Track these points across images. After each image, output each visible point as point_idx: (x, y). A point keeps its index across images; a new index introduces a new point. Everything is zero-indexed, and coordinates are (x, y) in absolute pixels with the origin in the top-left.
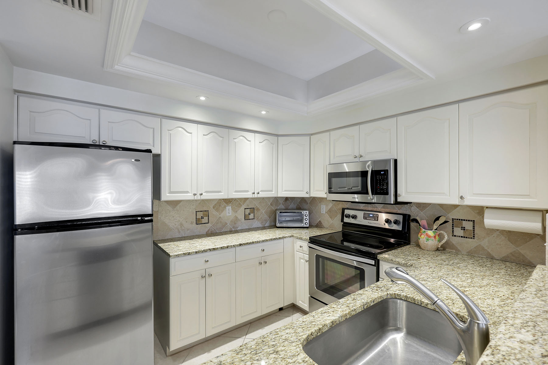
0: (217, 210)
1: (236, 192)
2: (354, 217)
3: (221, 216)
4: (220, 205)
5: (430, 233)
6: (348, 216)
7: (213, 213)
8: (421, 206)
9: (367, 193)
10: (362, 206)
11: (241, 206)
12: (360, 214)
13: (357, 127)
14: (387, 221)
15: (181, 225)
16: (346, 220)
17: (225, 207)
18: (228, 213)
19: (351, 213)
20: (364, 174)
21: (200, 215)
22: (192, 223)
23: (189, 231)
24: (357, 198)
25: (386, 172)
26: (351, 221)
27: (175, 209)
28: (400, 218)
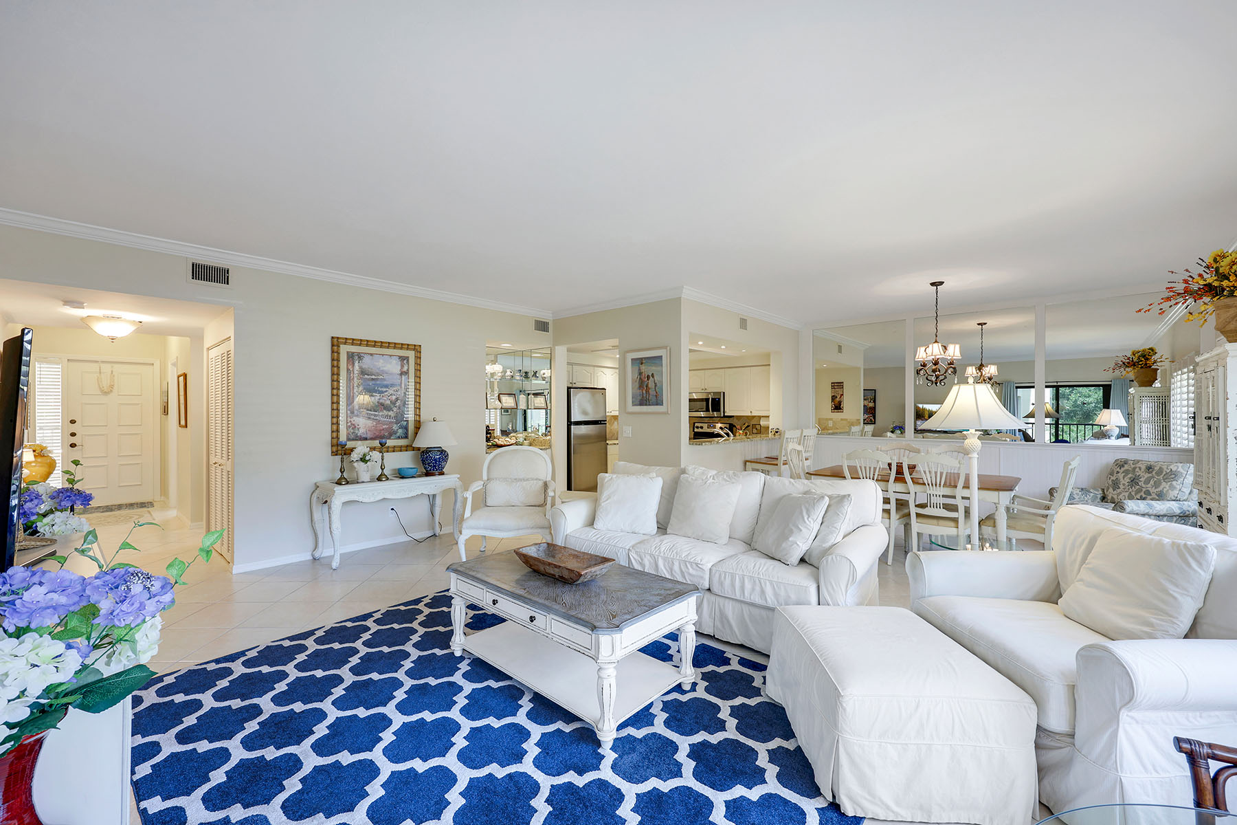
2: (702, 428)
3: (612, 428)
5: (741, 432)
6: (697, 427)
8: (739, 418)
9: (709, 411)
10: (706, 420)
12: (705, 426)
13: (703, 371)
14: (721, 428)
16: (696, 430)
19: (699, 425)
20: (707, 400)
24: (702, 414)
25: (719, 399)
26: (700, 430)
28: (728, 426)
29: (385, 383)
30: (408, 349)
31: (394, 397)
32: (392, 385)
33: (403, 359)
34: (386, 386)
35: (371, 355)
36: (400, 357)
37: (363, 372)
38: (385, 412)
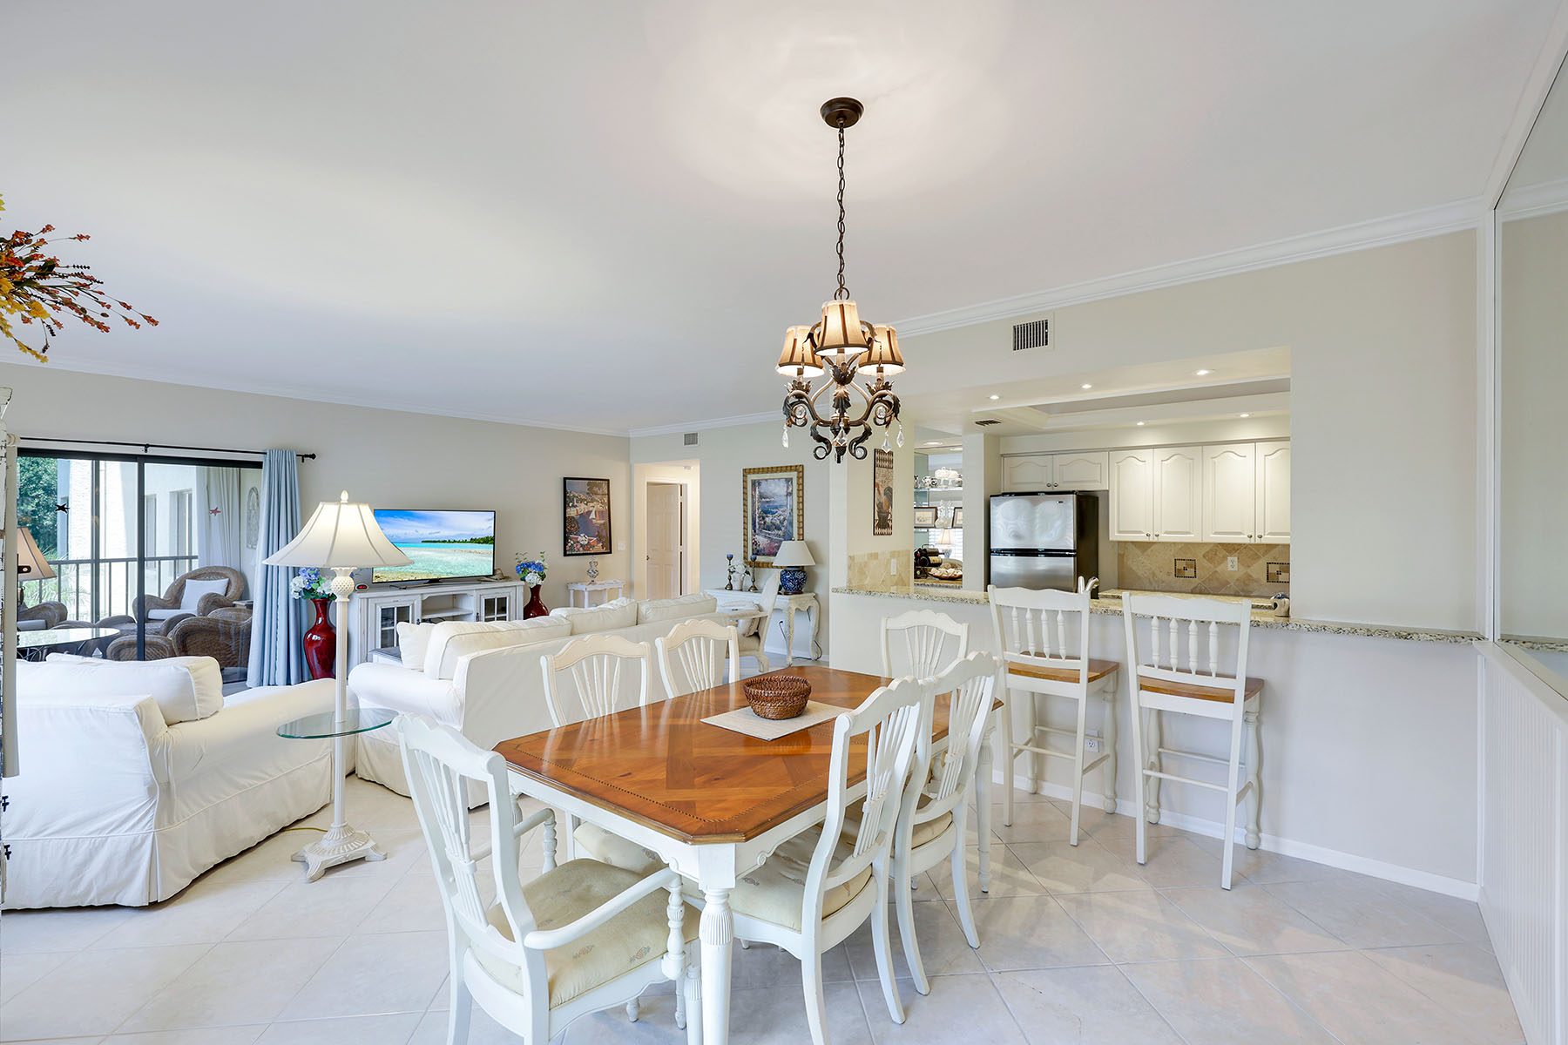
0: (1210, 560)
1: (1216, 533)
3: (1218, 569)
4: (1216, 554)
7: (1202, 564)
11: (1259, 558)
15: (1154, 574)
17: (1225, 558)
18: (1232, 565)
21: (1181, 565)
22: (1169, 574)
23: (1164, 584)
27: (1145, 553)
29: (776, 504)
30: (791, 470)
31: (782, 517)
32: (781, 506)
33: (789, 480)
34: (776, 508)
35: (766, 480)
36: (786, 479)
37: (761, 497)
38: (776, 532)
